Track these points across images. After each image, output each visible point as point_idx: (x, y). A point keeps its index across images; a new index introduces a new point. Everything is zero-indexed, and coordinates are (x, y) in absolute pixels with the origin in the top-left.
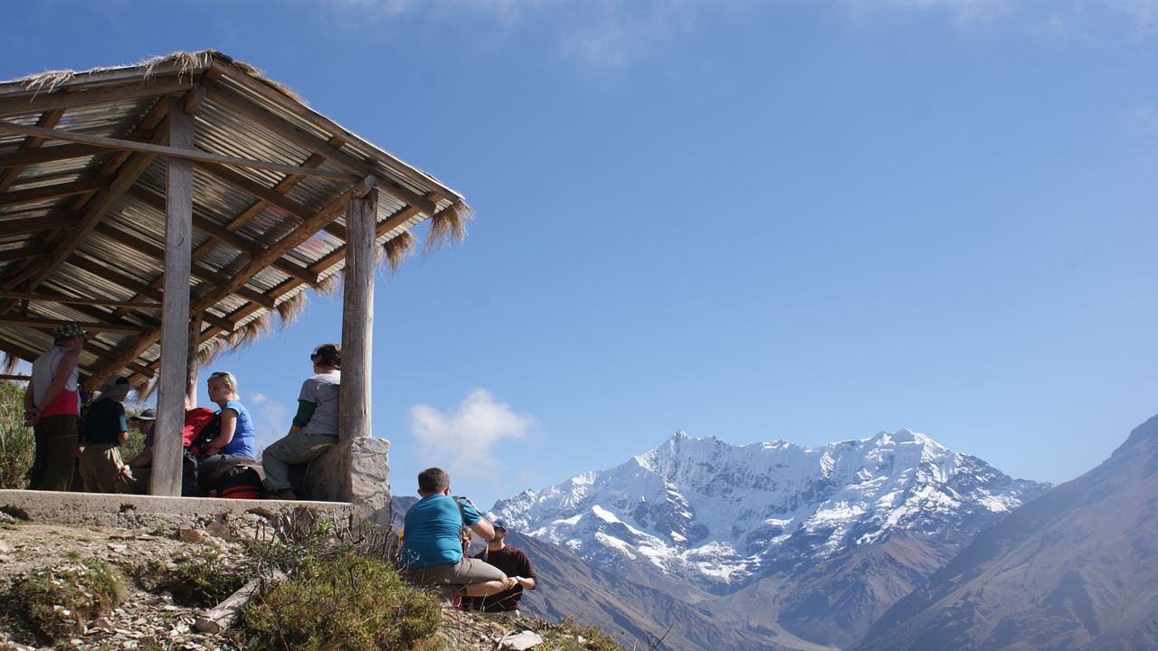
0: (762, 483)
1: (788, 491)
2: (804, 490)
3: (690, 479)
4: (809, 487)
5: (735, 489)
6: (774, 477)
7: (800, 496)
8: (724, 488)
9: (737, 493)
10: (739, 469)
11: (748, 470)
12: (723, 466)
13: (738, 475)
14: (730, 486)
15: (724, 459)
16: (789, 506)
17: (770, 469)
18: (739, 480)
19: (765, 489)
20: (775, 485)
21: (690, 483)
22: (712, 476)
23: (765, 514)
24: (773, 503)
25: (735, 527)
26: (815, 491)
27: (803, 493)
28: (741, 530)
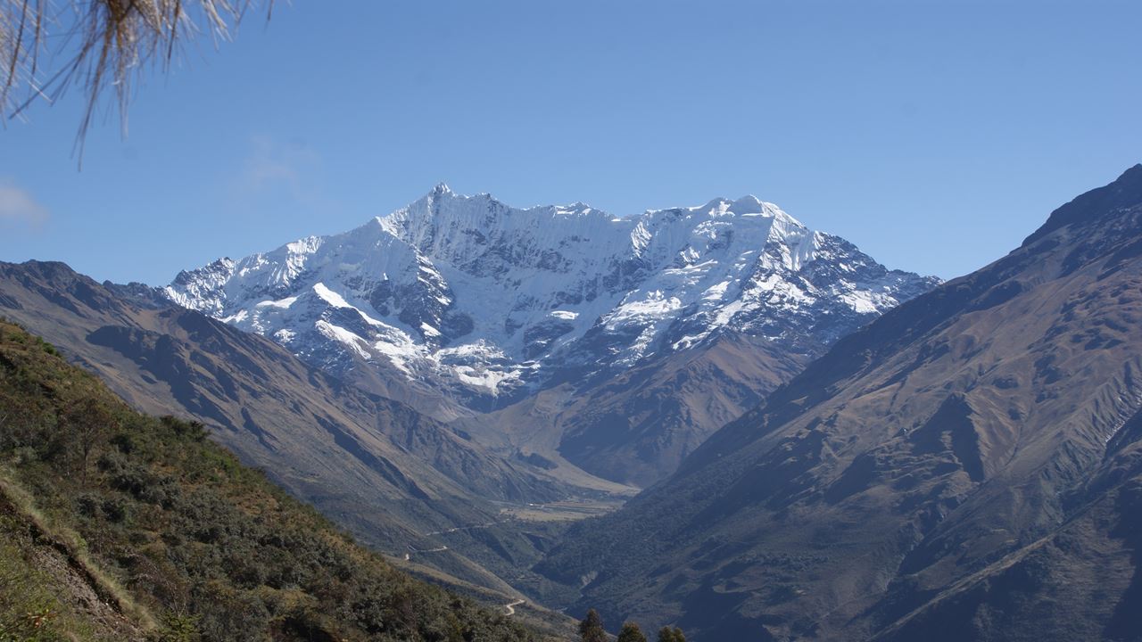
0: (551, 262)
1: (585, 274)
2: (607, 273)
3: (451, 253)
4: (614, 269)
5: (513, 268)
6: (567, 254)
7: (600, 281)
8: (498, 265)
9: (515, 273)
10: (520, 241)
11: (533, 243)
12: (498, 236)
13: (519, 249)
14: (506, 265)
15: (499, 227)
16: (584, 294)
17: (562, 243)
18: (519, 255)
19: (554, 269)
20: (567, 264)
21: (451, 259)
22: (482, 249)
23: (551, 304)
24: (563, 290)
25: (509, 320)
26: (621, 275)
27: (604, 278)
28: (517, 324)
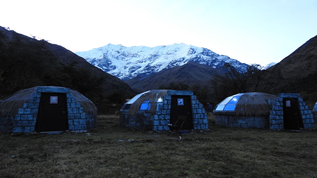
0: (135, 56)
1: (144, 57)
2: (149, 57)
3: (112, 55)
4: (151, 56)
5: (126, 58)
6: (139, 54)
7: (147, 58)
8: (122, 57)
10: (128, 53)
11: (131, 53)
12: (123, 52)
13: (127, 54)
14: (124, 57)
16: (144, 61)
17: (138, 52)
18: (128, 55)
19: (136, 57)
20: (139, 56)
21: (112, 56)
22: (119, 54)
23: (136, 63)
24: (139, 60)
25: (125, 66)
26: (153, 57)
27: (149, 58)
28: (127, 67)
